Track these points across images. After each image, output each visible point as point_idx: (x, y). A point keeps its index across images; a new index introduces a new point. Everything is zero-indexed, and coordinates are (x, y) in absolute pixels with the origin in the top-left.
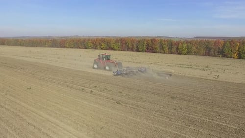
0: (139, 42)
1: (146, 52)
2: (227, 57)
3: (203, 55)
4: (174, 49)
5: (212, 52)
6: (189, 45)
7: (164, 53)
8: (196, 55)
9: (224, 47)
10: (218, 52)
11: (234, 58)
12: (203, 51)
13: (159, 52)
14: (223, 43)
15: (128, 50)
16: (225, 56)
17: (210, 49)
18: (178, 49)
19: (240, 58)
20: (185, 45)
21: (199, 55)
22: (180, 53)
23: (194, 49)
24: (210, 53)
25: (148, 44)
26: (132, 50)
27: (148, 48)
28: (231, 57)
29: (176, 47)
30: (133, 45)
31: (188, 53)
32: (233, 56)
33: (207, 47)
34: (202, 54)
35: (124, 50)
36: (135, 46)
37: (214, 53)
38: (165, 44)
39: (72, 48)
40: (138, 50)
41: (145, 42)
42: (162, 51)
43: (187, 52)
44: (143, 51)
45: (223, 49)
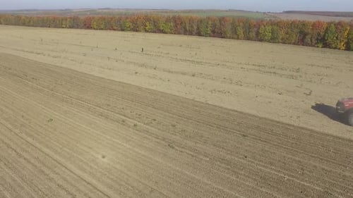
0: (201, 21)
1: (210, 36)
2: (330, 48)
3: (294, 44)
4: (253, 34)
5: (308, 39)
6: (275, 28)
7: (238, 39)
8: (284, 43)
9: (326, 32)
10: (317, 39)
11: (339, 49)
12: (295, 38)
13: (230, 38)
14: (325, 26)
15: (185, 34)
16: (326, 45)
17: (305, 35)
18: (258, 33)
19: (348, 48)
20: (269, 28)
21: (290, 43)
22: (261, 40)
23: (282, 34)
24: (306, 40)
25: (214, 25)
26: (191, 33)
27: (213, 32)
28: (335, 48)
29: (256, 29)
30: (192, 27)
31: (273, 40)
32: (339, 47)
33: (301, 32)
34: (293, 41)
35: (179, 33)
36: (195, 27)
37: (311, 41)
38: (239, 26)
39: (102, 29)
40: (199, 34)
41: (210, 22)
42: (235, 36)
43: (271, 39)
44: (206, 35)
45: (324, 35)
